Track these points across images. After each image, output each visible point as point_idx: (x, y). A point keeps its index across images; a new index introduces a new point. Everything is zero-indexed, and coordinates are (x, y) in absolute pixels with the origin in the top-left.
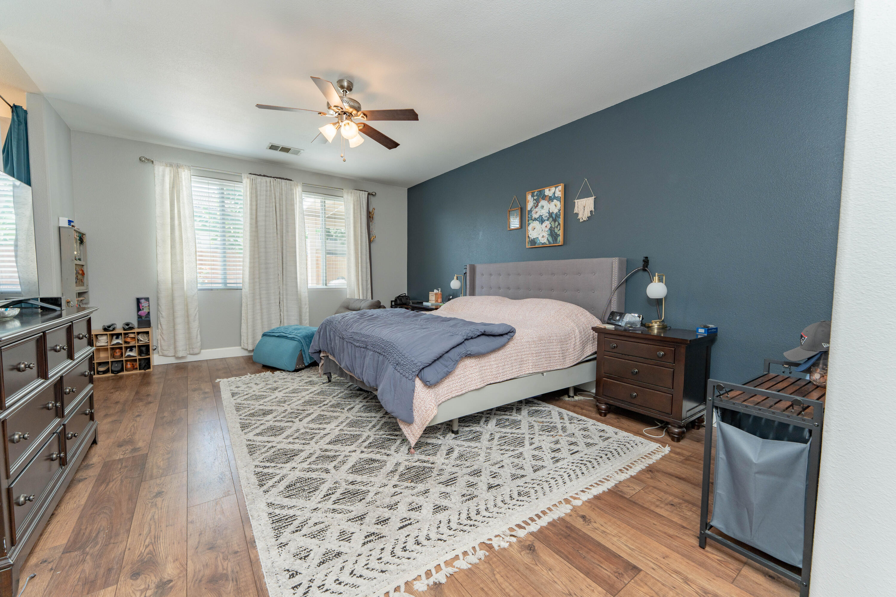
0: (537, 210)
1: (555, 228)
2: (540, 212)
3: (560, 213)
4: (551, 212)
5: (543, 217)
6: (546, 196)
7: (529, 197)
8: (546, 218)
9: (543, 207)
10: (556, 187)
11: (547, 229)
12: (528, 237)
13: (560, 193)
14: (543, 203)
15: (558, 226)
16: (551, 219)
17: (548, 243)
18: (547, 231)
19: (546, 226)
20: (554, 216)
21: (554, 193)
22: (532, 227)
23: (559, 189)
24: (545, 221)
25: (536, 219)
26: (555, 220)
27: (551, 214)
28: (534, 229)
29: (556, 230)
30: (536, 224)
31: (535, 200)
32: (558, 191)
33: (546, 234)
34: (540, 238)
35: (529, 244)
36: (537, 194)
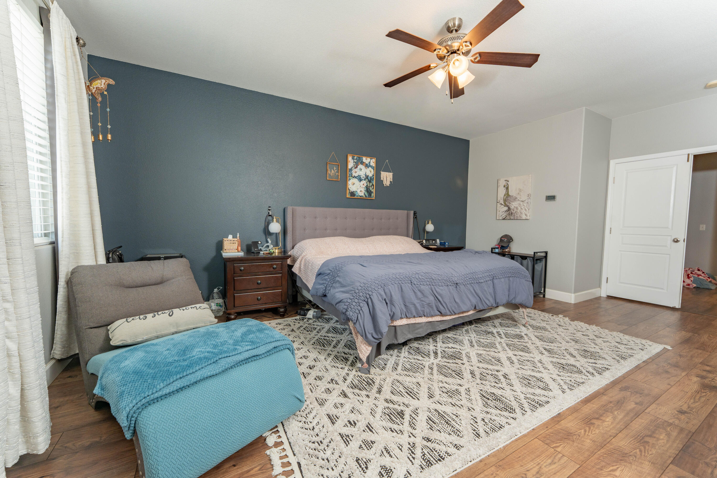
0: (356, 170)
1: (370, 187)
2: (358, 172)
3: (374, 177)
4: (367, 175)
5: (361, 177)
6: (364, 162)
7: (350, 158)
8: (364, 179)
9: (361, 169)
10: (371, 159)
11: (364, 186)
12: (349, 189)
13: (373, 164)
14: (360, 166)
15: (372, 186)
16: (367, 180)
17: (364, 196)
18: (364, 188)
19: (363, 184)
20: (369, 178)
21: (370, 162)
22: (352, 183)
23: (373, 161)
24: (362, 180)
25: (355, 177)
26: (370, 182)
27: (367, 177)
28: (354, 184)
29: (371, 189)
30: (355, 181)
31: (355, 162)
32: (373, 162)
33: (363, 190)
34: (358, 192)
35: (350, 195)
36: (356, 158)
